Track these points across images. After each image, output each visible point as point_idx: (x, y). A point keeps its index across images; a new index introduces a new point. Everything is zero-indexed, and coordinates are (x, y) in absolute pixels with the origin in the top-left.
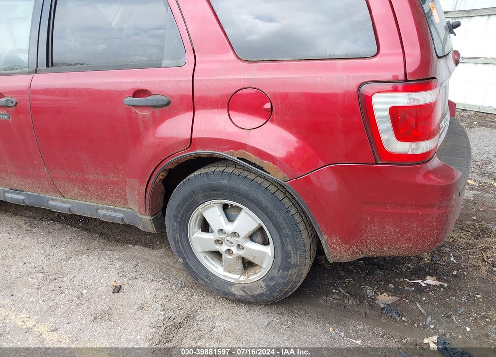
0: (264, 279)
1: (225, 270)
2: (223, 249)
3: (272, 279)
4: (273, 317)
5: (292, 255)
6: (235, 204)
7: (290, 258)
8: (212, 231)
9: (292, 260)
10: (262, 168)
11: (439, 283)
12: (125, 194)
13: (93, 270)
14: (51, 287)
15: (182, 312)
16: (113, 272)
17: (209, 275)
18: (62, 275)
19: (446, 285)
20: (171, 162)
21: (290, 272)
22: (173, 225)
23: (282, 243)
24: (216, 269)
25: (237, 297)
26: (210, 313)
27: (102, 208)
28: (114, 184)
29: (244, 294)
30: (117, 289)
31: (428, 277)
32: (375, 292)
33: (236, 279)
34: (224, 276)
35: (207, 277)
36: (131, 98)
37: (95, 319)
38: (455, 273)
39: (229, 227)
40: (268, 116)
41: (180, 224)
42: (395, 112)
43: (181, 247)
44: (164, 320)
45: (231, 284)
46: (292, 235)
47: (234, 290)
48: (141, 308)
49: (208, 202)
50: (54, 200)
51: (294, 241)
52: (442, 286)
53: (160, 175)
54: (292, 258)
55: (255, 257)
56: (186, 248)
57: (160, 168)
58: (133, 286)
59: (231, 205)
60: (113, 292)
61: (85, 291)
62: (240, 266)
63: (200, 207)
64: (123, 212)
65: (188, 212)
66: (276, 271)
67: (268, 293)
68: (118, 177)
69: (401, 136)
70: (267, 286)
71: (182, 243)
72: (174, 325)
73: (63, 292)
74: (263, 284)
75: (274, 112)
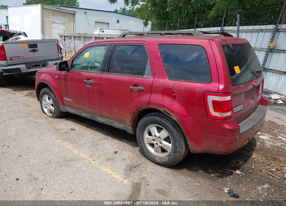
0: (167, 156)
1: (155, 151)
2: (155, 143)
3: (170, 156)
4: (169, 171)
5: (178, 148)
6: (161, 127)
7: (177, 148)
8: (152, 136)
9: (178, 150)
10: (170, 115)
11: (241, 173)
12: (125, 119)
13: (108, 145)
14: (94, 148)
15: (137, 163)
16: (115, 147)
17: (149, 152)
18: (97, 145)
19: (244, 174)
20: (141, 109)
21: (177, 154)
22: (139, 132)
23: (175, 143)
24: (151, 150)
25: (158, 162)
26: (147, 166)
27: (116, 123)
28: (122, 114)
29: (160, 161)
30: (116, 153)
31: (237, 170)
32: (212, 171)
33: (158, 155)
34: (154, 153)
35: (148, 153)
36: (132, 87)
37: (107, 160)
38: (250, 171)
39: (157, 134)
40: (174, 98)
41: (141, 132)
42: (214, 102)
43: (140, 140)
44: (131, 164)
45: (156, 157)
46: (179, 140)
47: (157, 159)
48: (123, 160)
49: (152, 125)
50: (99, 118)
51: (179, 142)
52: (242, 174)
53: (137, 113)
54: (178, 149)
55: (165, 147)
56: (142, 141)
57: (137, 111)
58: (121, 152)
59: (160, 127)
60: (114, 153)
61: (105, 151)
62: (160, 150)
63: (149, 126)
64: (123, 125)
65: (145, 127)
66: (172, 153)
67: (169, 161)
68: (123, 112)
69: (215, 110)
70: (168, 158)
71: (141, 139)
72: (134, 166)
73: (98, 150)
74: (167, 158)
75: (176, 97)
